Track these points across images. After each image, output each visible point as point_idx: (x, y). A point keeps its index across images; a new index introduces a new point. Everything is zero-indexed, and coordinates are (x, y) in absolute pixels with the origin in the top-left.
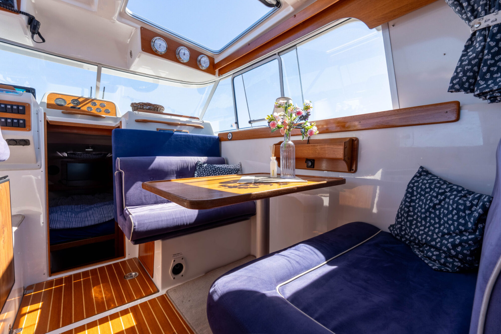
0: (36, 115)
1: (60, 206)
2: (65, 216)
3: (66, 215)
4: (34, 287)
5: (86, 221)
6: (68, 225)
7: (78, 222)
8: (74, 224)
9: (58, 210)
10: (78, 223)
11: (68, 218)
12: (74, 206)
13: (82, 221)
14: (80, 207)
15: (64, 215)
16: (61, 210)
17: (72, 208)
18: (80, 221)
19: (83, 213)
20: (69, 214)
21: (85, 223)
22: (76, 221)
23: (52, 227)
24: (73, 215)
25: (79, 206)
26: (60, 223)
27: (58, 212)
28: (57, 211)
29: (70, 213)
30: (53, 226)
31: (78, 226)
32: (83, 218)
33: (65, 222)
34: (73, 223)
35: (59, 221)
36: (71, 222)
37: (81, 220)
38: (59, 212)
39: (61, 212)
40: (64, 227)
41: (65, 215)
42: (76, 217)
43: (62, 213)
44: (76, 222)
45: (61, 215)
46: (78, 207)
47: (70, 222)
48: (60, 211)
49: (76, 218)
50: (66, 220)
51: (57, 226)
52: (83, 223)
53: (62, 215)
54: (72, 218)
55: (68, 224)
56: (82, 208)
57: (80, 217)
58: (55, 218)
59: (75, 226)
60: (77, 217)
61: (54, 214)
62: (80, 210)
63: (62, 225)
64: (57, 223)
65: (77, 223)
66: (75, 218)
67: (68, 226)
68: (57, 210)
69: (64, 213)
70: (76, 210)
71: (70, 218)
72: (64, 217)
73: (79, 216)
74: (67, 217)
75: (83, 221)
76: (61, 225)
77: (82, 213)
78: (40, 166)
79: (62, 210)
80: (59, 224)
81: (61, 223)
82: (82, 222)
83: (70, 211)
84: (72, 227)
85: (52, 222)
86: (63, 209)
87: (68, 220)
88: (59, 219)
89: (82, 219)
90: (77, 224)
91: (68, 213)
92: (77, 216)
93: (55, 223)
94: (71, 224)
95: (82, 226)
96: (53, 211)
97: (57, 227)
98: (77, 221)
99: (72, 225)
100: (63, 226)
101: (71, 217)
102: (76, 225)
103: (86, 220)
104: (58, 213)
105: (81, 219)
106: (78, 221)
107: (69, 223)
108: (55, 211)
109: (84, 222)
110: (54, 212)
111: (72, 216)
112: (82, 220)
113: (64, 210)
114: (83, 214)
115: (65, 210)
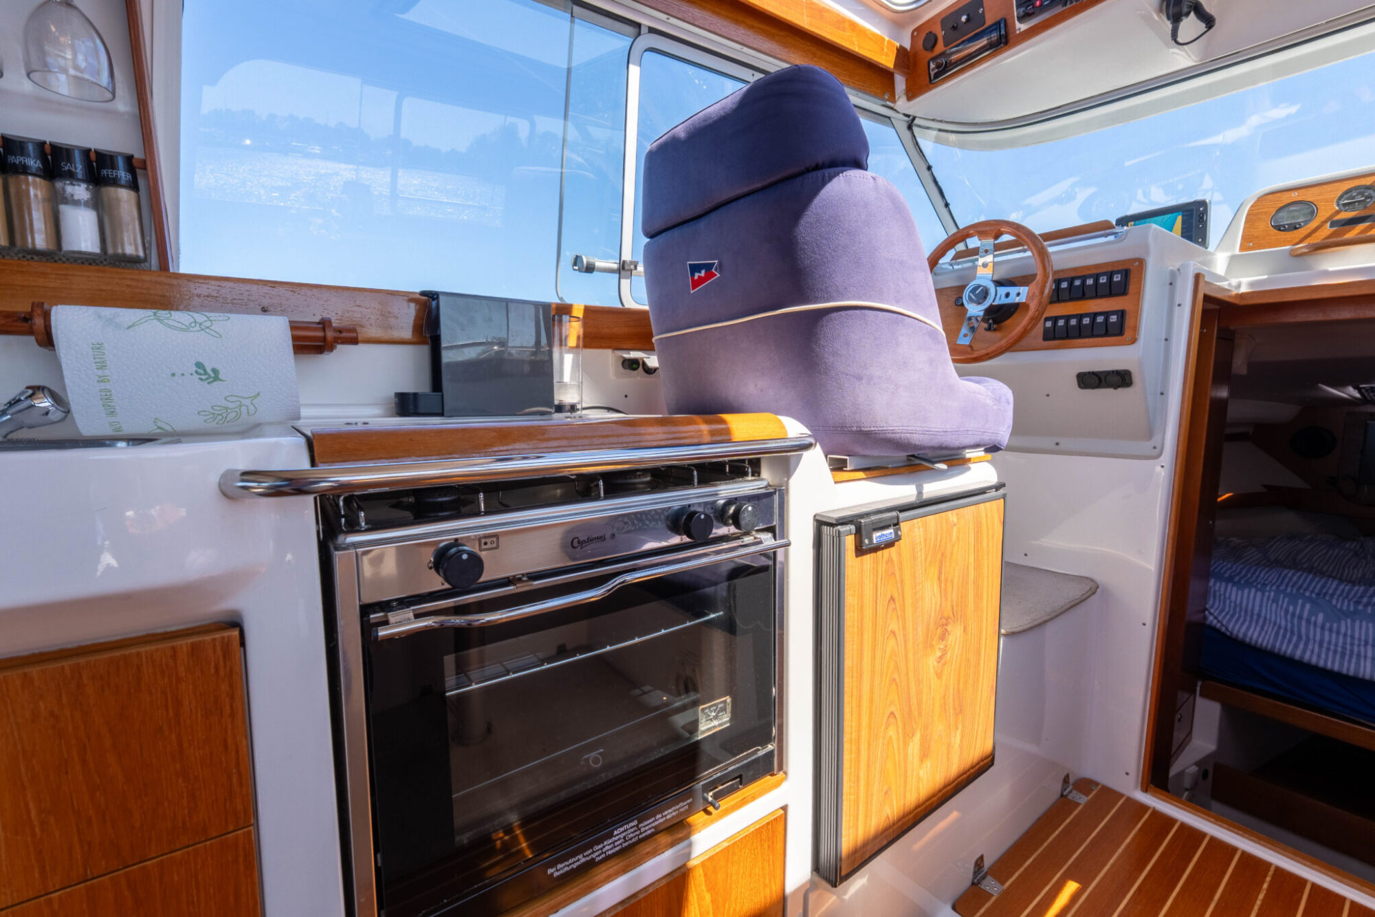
0: (1168, 287)
1: (1286, 572)
2: (1287, 611)
3: (1291, 608)
4: (1094, 793)
5: (1365, 657)
6: (1288, 646)
7: (1328, 649)
8: (1312, 652)
9: (1271, 582)
10: (1331, 654)
11: (1296, 621)
12: (1338, 585)
13: (1348, 652)
14: (1359, 594)
15: (1285, 606)
16: (1278, 586)
17: (1324, 590)
18: (1339, 649)
19: (1361, 622)
20: (1303, 606)
21: (1358, 664)
22: (1325, 645)
23: (1233, 629)
24: (1321, 617)
25: (1357, 591)
26: (1262, 629)
27: (1268, 588)
28: (1264, 585)
29: (1308, 606)
30: (1239, 631)
31: (1326, 661)
32: (1356, 642)
33: (1282, 632)
34: (1310, 647)
35: (1261, 620)
36: (1304, 637)
37: (1344, 648)
38: (1270, 591)
39: (1278, 592)
40: (1273, 646)
41: (1288, 606)
42: (1328, 625)
43: (1282, 596)
44: (1321, 645)
45: (1275, 601)
46: (1353, 592)
47: (1300, 637)
48: (1274, 588)
49: (1327, 633)
50: (1289, 625)
51: (1250, 633)
52: (1350, 662)
53: (1280, 603)
54: (1312, 627)
55: (1290, 641)
56: (1365, 600)
57: (1345, 635)
58: (1253, 606)
59: (1314, 661)
60: (1331, 630)
61: (1253, 591)
62: (1352, 608)
63: (1267, 637)
64: (1254, 624)
65: (1324, 650)
66: (1323, 628)
67: (1286, 648)
68: (1267, 582)
69: (1286, 600)
70: (1334, 602)
71: (1304, 624)
72: (1283, 614)
73: (1343, 630)
74: (1293, 615)
75: (1352, 651)
76: (1263, 634)
77: (1357, 624)
78: (1159, 446)
79: (1283, 587)
80: (1258, 629)
81: (1266, 628)
82: (1347, 658)
83: (1310, 600)
84: (1302, 657)
85: (1237, 616)
86: (1287, 586)
87: (1296, 629)
88: (1266, 613)
89: (1352, 644)
90: (1323, 656)
91: (1300, 602)
92: (1335, 625)
93: (1247, 624)
94: (1301, 646)
95: (1344, 671)
96: (1254, 581)
97: (1251, 639)
98: (1329, 643)
99: (1304, 651)
100: (1271, 641)
101: (1308, 621)
102: (1319, 656)
103: (1366, 652)
104: (1267, 594)
105: (1345, 643)
106: (1332, 647)
107: (1295, 639)
108: (1258, 584)
109: (1355, 657)
110: (1255, 584)
111: (1313, 619)
112: (1348, 647)
113: (1289, 590)
114: (1361, 628)
115: (1292, 590)
